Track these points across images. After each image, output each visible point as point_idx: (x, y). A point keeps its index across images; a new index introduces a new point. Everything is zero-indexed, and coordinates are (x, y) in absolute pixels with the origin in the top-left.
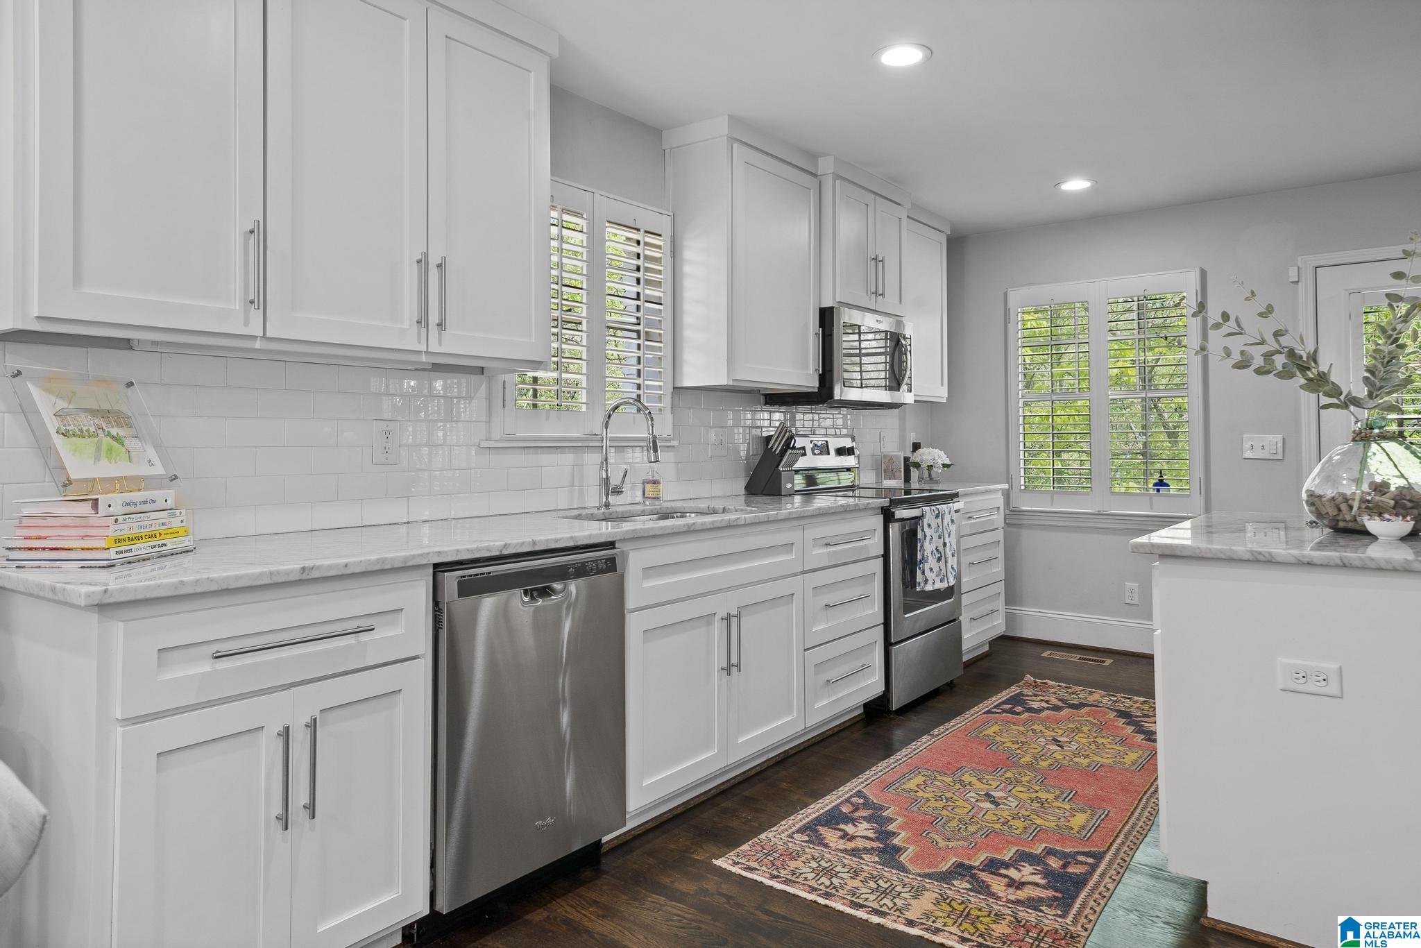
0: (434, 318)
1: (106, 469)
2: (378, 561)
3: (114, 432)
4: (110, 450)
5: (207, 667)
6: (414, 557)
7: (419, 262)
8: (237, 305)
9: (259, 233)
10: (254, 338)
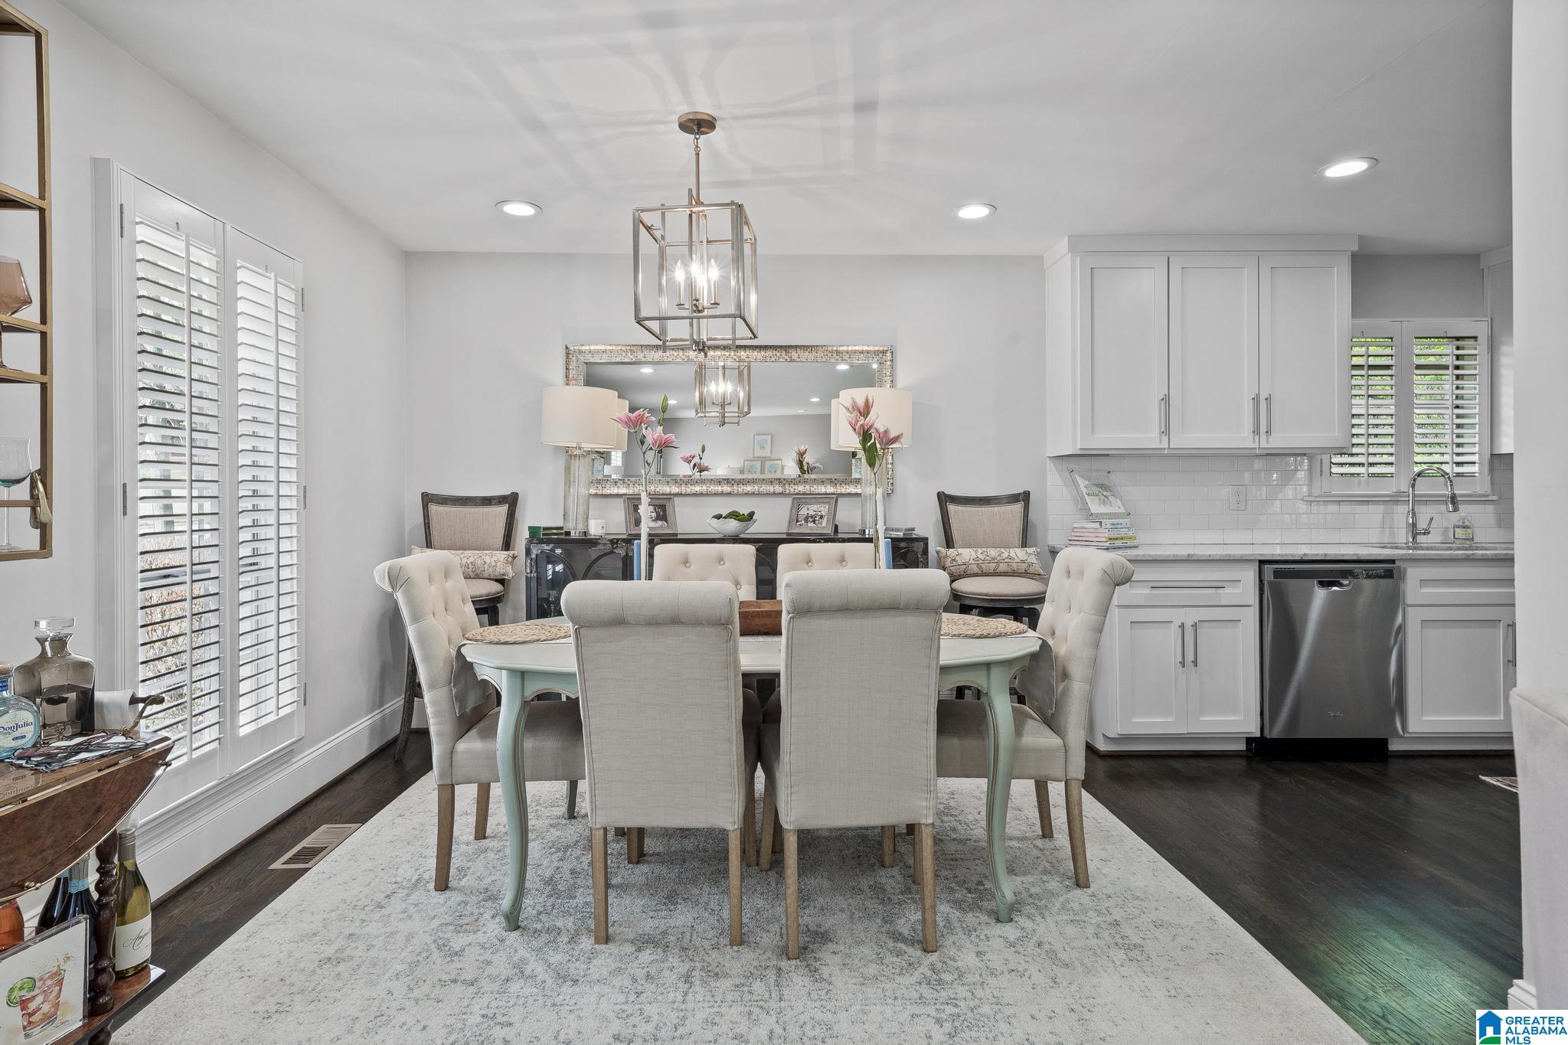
0: (1263, 428)
1: (1103, 509)
2: (1226, 555)
3: (1105, 493)
4: (1104, 501)
5: (1148, 591)
6: (1246, 555)
7: (1253, 399)
8: (1156, 434)
9: (1166, 400)
10: (1164, 449)
